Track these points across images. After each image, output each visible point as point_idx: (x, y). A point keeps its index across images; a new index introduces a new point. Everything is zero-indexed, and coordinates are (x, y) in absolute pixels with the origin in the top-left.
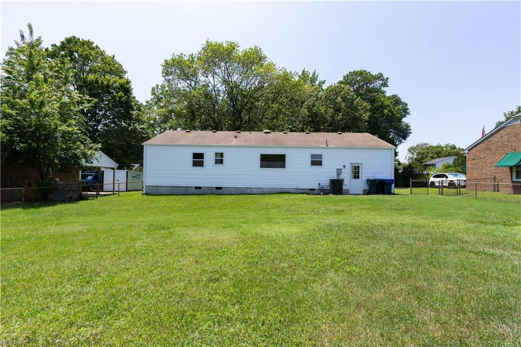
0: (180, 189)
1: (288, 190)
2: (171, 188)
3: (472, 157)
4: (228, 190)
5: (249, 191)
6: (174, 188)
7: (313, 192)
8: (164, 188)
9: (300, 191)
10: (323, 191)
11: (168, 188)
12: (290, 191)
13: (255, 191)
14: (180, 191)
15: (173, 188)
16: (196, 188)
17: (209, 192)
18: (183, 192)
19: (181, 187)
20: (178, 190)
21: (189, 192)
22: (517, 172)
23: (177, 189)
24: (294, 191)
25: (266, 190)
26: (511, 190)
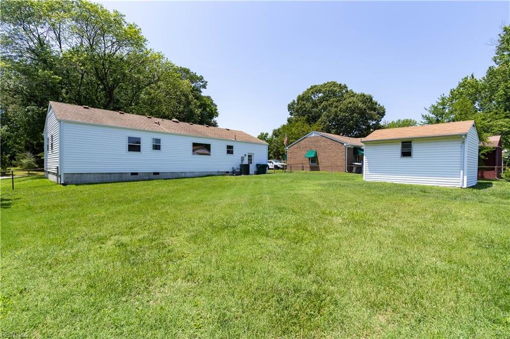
0: (113, 175)
1: (212, 173)
2: (101, 175)
3: (290, 151)
4: (165, 174)
5: (183, 175)
6: (105, 176)
7: (228, 174)
8: (92, 176)
9: (220, 174)
10: (234, 173)
11: (97, 176)
12: (214, 174)
13: (188, 175)
14: (113, 178)
15: (103, 175)
16: (132, 174)
17: (147, 178)
18: (117, 179)
19: (114, 173)
20: (110, 177)
21: (124, 179)
22: (312, 160)
23: (109, 175)
24: (216, 174)
25: (197, 174)
26: (309, 169)
